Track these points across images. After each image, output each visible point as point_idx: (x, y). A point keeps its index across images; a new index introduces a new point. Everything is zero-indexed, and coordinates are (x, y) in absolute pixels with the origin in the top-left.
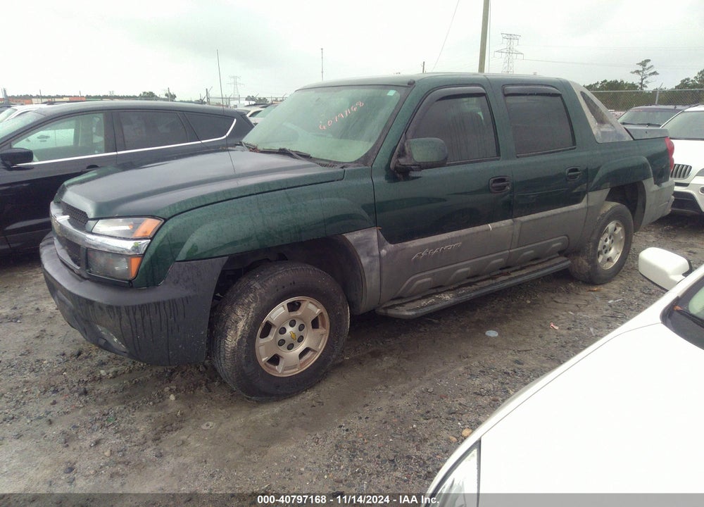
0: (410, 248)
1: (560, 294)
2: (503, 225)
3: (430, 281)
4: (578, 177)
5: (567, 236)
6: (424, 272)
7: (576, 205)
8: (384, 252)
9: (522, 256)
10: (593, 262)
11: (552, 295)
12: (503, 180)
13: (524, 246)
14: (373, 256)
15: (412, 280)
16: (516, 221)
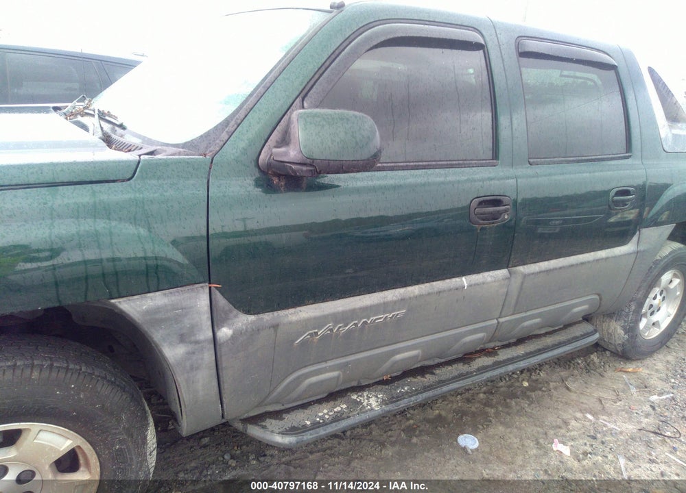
0: (291, 323)
1: (576, 372)
2: (489, 279)
3: (338, 377)
4: (629, 203)
5: (599, 295)
6: (326, 361)
7: (620, 248)
8: (225, 332)
9: (520, 326)
10: (632, 330)
11: (564, 373)
12: (497, 202)
13: (526, 312)
14: (197, 342)
15: (298, 378)
16: (515, 273)
